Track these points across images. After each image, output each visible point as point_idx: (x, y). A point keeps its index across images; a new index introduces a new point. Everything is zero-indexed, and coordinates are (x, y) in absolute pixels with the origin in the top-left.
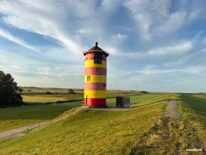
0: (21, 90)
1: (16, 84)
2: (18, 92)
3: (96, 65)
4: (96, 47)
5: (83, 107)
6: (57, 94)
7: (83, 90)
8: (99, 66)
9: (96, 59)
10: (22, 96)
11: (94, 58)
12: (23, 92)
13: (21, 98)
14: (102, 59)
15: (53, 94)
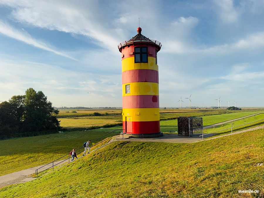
0: (57, 112)
1: (50, 104)
2: (53, 114)
3: (138, 66)
4: (139, 35)
5: (121, 136)
6: (107, 114)
7: (121, 109)
8: (143, 66)
9: (138, 56)
10: (59, 120)
11: (135, 54)
12: (59, 114)
13: (58, 123)
14: (148, 54)
15: (103, 115)
